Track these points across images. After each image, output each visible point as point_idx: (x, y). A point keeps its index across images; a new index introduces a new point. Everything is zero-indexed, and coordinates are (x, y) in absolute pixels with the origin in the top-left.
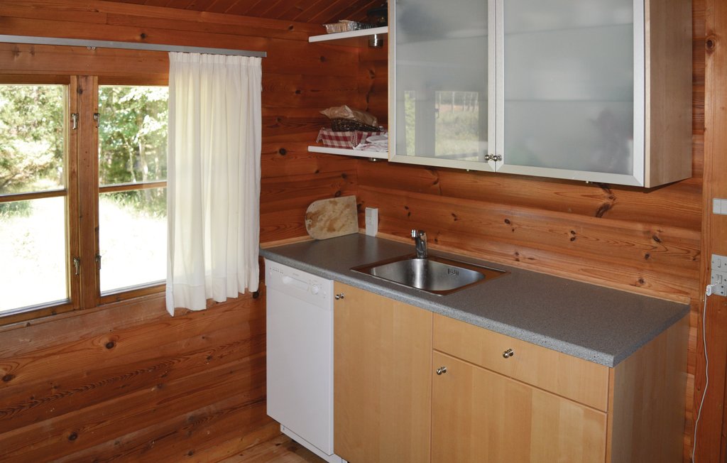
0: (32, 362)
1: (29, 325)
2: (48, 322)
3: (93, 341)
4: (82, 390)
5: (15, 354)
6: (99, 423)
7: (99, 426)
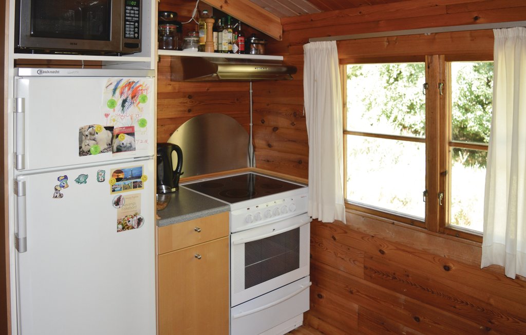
0: (395, 250)
1: (393, 223)
2: (405, 227)
3: (434, 257)
4: (424, 289)
5: (384, 238)
6: (436, 323)
7: (434, 325)
